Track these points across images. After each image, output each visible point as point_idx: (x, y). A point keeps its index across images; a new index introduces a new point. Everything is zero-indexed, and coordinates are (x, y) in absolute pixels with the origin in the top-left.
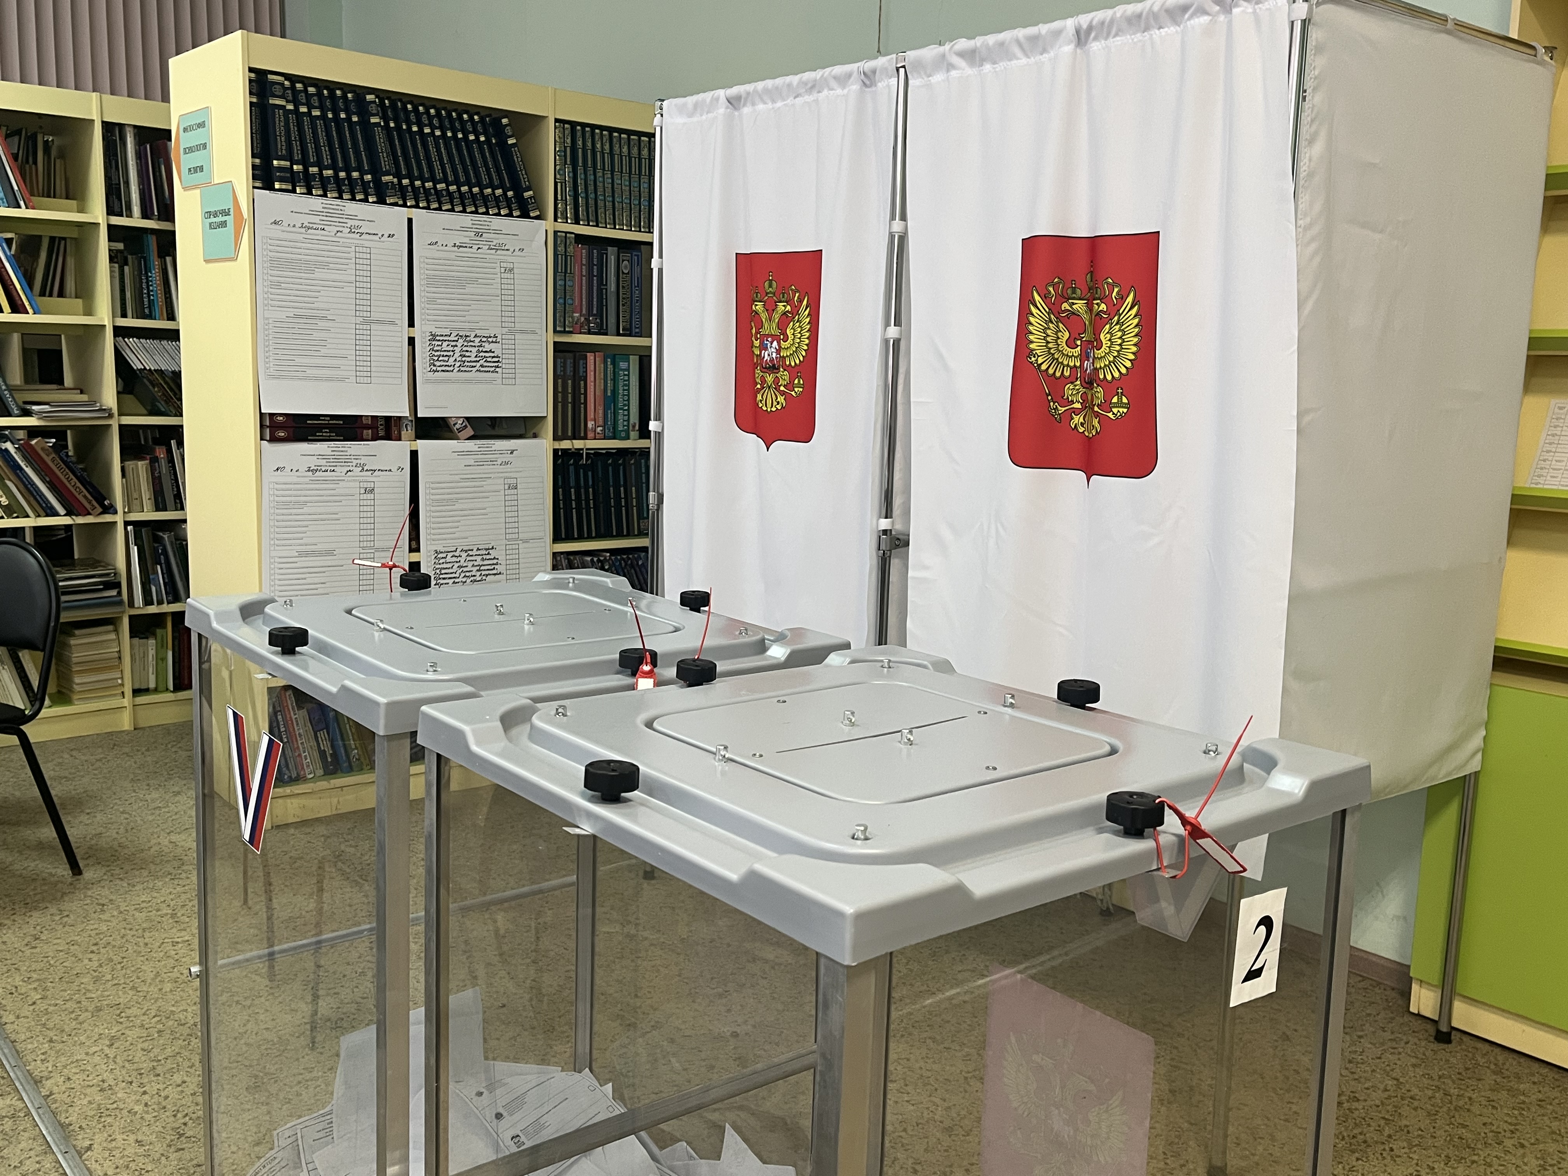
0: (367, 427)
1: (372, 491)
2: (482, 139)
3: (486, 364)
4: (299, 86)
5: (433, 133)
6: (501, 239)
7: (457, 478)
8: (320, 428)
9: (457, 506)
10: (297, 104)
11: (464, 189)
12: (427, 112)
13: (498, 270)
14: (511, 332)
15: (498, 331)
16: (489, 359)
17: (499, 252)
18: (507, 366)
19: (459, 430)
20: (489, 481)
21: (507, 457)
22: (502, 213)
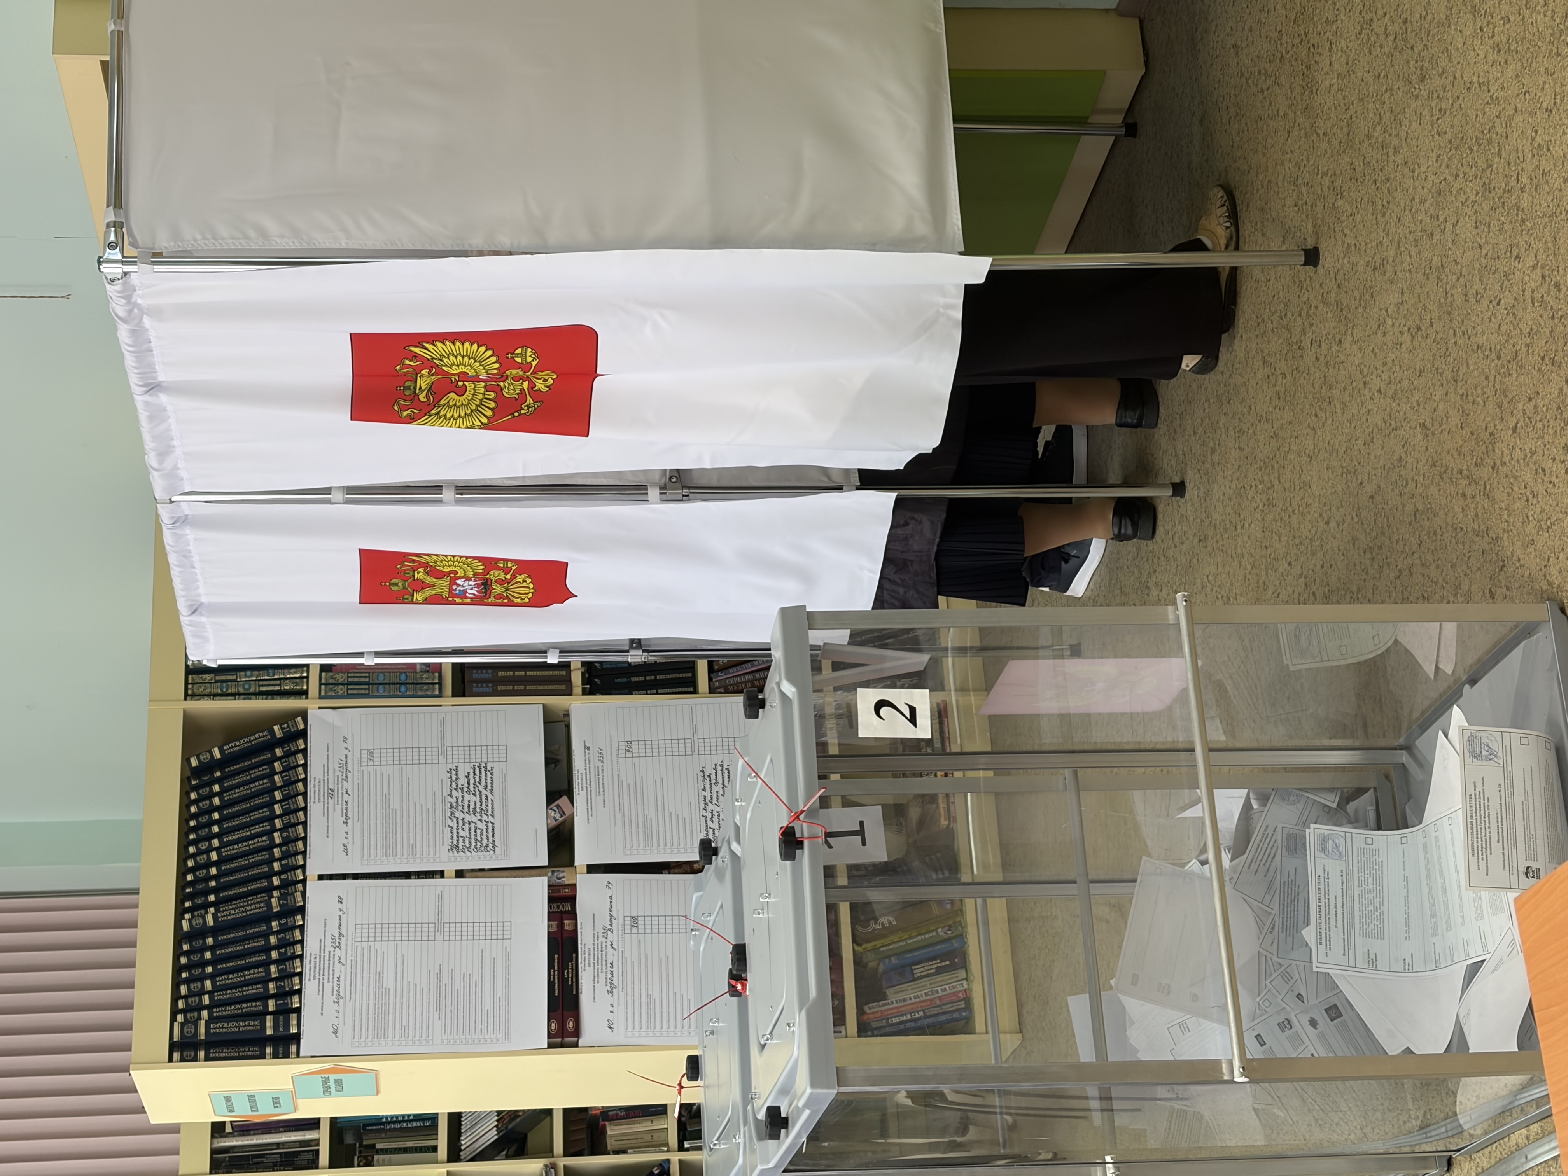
0: (561, 925)
1: (635, 919)
2: (216, 788)
3: (483, 783)
4: (181, 1004)
5: (217, 849)
6: (334, 765)
7: (619, 815)
8: (563, 980)
9: (652, 815)
10: (200, 1008)
11: (278, 809)
12: (193, 856)
13: (371, 769)
14: (444, 753)
15: (444, 768)
16: (477, 779)
17: (350, 768)
18: (484, 756)
19: (563, 813)
20: (622, 778)
21: (594, 754)
22: (302, 762)
